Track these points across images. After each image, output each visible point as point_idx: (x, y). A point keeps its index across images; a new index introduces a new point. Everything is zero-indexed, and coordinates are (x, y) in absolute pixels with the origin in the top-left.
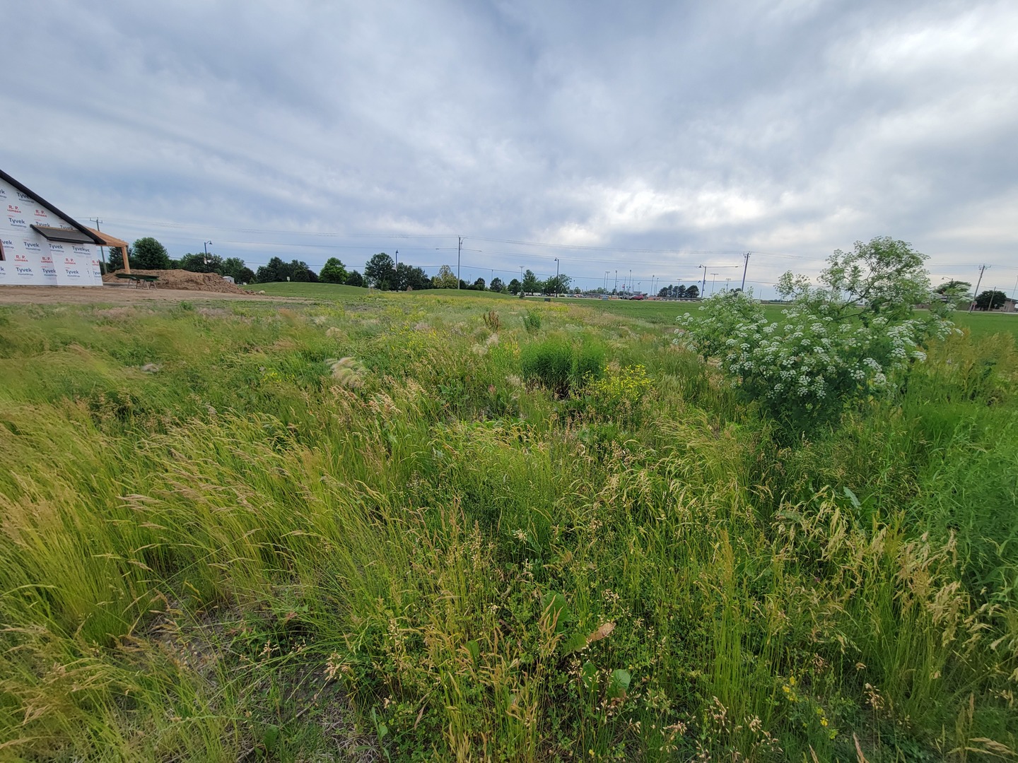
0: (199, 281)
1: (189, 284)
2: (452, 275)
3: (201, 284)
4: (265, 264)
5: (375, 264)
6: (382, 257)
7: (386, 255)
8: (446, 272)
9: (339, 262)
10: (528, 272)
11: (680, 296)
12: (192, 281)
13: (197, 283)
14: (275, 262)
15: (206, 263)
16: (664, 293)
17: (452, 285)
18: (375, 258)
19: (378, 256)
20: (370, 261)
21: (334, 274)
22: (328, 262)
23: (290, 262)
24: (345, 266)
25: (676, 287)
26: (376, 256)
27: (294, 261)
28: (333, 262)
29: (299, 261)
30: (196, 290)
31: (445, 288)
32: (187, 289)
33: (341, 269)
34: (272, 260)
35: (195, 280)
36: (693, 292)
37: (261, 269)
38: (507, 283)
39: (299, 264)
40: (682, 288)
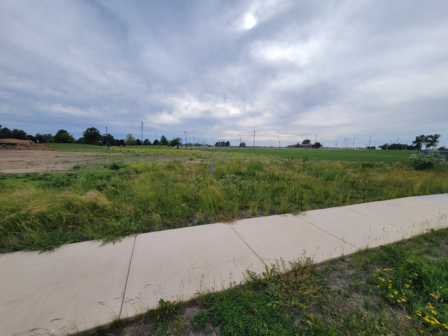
0: (28, 145)
1: (22, 147)
2: (133, 138)
3: (30, 147)
5: (88, 133)
6: (93, 129)
7: (94, 129)
8: (130, 137)
9: (66, 132)
10: (163, 136)
11: (223, 146)
13: (27, 146)
16: (217, 144)
17: (134, 143)
18: (88, 130)
19: (90, 129)
20: (85, 131)
21: (63, 138)
22: (59, 132)
24: (69, 134)
25: (221, 142)
26: (88, 129)
28: (62, 132)
30: (27, 150)
31: (131, 145)
32: (21, 149)
35: (25, 144)
36: (228, 144)
40: (224, 142)
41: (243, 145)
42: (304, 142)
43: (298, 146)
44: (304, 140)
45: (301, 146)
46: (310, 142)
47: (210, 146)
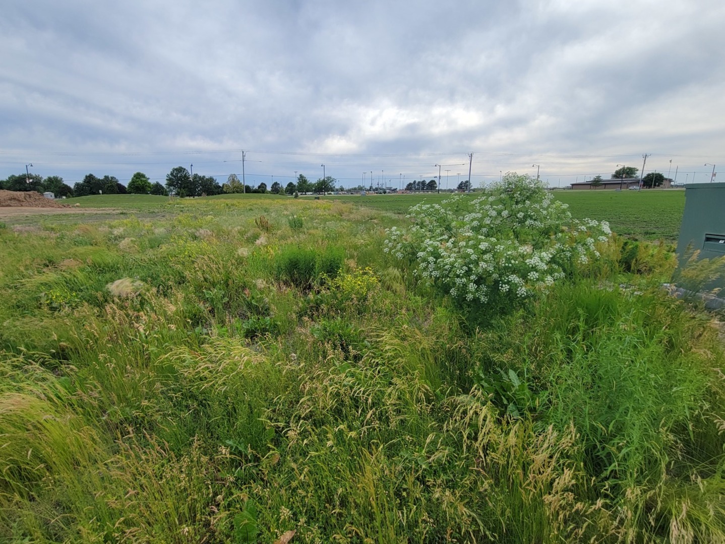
0: (20, 199)
1: (12, 202)
2: (239, 181)
3: (23, 201)
4: (81, 180)
5: (174, 176)
6: (180, 170)
7: (183, 168)
8: (233, 180)
9: (143, 176)
10: (301, 176)
11: (423, 189)
12: (15, 199)
13: (19, 201)
14: (90, 179)
15: (28, 182)
16: (410, 187)
17: (239, 190)
18: (173, 171)
19: (176, 169)
20: (169, 173)
21: (140, 186)
22: (134, 176)
23: (102, 178)
24: (148, 179)
25: (419, 182)
26: (175, 170)
27: (105, 177)
28: (139, 176)
29: (110, 176)
31: (234, 192)
32: (10, 206)
33: (146, 182)
34: (86, 177)
35: (17, 198)
36: (432, 185)
37: (77, 185)
38: (285, 186)
39: (110, 179)
40: (423, 183)
41: (464, 186)
42: (618, 175)
43: (596, 183)
44: (618, 169)
45: (605, 184)
46: (635, 174)
47: (395, 190)
